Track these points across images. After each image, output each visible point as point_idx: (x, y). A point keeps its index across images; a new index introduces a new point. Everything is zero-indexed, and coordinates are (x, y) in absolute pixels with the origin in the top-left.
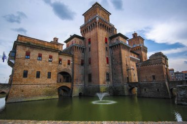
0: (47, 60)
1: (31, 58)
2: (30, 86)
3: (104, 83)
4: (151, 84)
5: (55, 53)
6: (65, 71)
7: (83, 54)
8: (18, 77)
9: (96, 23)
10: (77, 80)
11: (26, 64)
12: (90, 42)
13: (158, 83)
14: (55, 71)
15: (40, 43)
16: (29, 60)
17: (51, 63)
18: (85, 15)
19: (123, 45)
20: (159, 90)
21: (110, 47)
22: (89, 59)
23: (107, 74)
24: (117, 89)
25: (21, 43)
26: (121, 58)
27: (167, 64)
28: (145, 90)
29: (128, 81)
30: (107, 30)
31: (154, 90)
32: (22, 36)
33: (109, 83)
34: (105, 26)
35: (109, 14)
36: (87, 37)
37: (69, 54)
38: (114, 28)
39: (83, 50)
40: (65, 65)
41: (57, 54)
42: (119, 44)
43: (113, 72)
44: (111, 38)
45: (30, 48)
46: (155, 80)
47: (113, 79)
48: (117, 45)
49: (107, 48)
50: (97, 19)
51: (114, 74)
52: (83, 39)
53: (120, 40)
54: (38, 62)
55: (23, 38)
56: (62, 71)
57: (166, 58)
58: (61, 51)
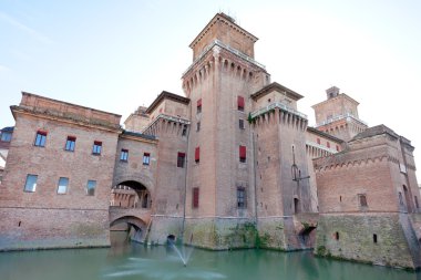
0: (89, 152)
1: (48, 146)
2: (40, 212)
3: (229, 213)
4: (355, 218)
5: (109, 135)
6: (136, 180)
7: (185, 138)
8: (10, 190)
9: (213, 59)
10: (165, 202)
12: (199, 107)
14: (106, 177)
15: (75, 111)
16: (42, 149)
17: (97, 158)
18: (194, 45)
19: (285, 112)
20: (379, 239)
21: (252, 121)
22: (198, 150)
23: (240, 189)
24: (265, 230)
25: (26, 111)
26: (278, 146)
27: (408, 162)
28: (338, 237)
29: (296, 211)
30: (244, 76)
31: (364, 239)
32: (29, 95)
33: (246, 213)
34: (239, 68)
35: (253, 39)
36: (194, 97)
37: (147, 137)
38: (265, 72)
39: (185, 128)
40: (135, 166)
41: (115, 138)
42: (273, 111)
43: (258, 184)
44: (255, 97)
45: (46, 121)
46: (365, 208)
47: (257, 204)
48: (268, 113)
49: (241, 123)
50: (217, 50)
51: (259, 190)
52: (186, 101)
53: (277, 99)
54: (65, 155)
55: (33, 99)
56: (127, 179)
57: (406, 145)
58: (124, 132)
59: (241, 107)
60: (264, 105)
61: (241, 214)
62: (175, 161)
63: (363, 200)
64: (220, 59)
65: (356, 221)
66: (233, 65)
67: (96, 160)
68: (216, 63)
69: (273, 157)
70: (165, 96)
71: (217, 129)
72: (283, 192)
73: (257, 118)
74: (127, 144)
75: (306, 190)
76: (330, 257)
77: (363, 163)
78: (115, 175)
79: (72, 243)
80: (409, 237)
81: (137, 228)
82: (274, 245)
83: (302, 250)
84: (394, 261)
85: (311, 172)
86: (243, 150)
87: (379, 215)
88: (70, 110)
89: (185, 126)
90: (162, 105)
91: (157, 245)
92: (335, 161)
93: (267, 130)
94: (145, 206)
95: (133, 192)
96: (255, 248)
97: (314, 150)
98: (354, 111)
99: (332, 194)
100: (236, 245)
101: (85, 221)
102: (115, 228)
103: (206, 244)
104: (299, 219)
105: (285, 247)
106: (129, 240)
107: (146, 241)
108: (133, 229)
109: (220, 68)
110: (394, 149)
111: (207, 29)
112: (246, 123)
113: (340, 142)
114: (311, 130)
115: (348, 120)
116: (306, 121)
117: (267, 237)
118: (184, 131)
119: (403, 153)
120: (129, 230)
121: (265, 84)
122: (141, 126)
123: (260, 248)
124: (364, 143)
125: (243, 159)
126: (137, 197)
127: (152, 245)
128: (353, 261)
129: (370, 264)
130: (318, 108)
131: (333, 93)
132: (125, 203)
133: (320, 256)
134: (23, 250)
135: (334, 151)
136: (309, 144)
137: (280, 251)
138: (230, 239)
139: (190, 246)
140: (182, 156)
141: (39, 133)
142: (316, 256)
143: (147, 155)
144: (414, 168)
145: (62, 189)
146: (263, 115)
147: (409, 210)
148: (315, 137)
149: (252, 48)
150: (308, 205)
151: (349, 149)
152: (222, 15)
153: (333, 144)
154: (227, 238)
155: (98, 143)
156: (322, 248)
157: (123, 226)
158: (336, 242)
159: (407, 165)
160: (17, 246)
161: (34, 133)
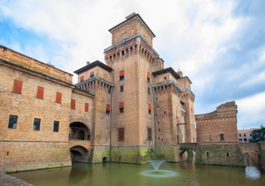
0: (54, 100)
1: (24, 93)
3: (145, 143)
4: (218, 146)
5: (66, 89)
6: (81, 121)
7: (110, 95)
9: (136, 46)
10: (100, 136)
11: (15, 104)
12: (122, 78)
13: (227, 145)
14: (65, 119)
16: (20, 95)
18: (113, 31)
20: (230, 155)
21: (154, 89)
22: (121, 104)
23: (149, 129)
24: (162, 152)
26: (172, 106)
28: (208, 155)
31: (222, 155)
33: (151, 143)
34: (146, 52)
37: (87, 92)
40: (80, 112)
41: (70, 91)
42: (170, 85)
44: (155, 74)
45: (21, 73)
46: (223, 141)
47: (156, 138)
48: (165, 86)
49: (149, 90)
50: (139, 40)
51: (157, 131)
52: (110, 70)
54: (37, 101)
56: (75, 121)
62: (105, 110)
64: (140, 46)
67: (58, 107)
68: (138, 48)
69: (168, 112)
70: (97, 64)
73: (158, 87)
74: (75, 96)
86: (149, 106)
87: (230, 144)
89: (110, 87)
91: (98, 163)
92: (208, 117)
93: (164, 96)
99: (205, 134)
101: (54, 149)
109: (139, 52)
118: (110, 90)
121: (161, 67)
125: (150, 111)
141: (16, 81)
146: (162, 87)
152: (139, 16)
161: (12, 82)
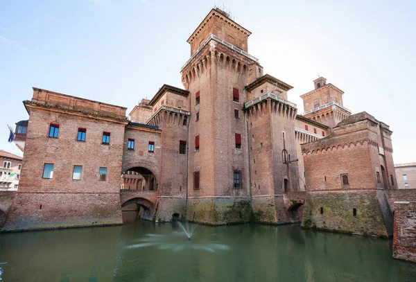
0: (99, 142)
1: (61, 137)
2: (58, 197)
4: (338, 195)
5: (116, 126)
7: (185, 128)
8: (30, 178)
9: (210, 54)
10: (169, 185)
11: (50, 151)
12: (198, 99)
13: (355, 194)
14: (115, 164)
15: (83, 105)
16: (57, 140)
17: (107, 147)
18: (192, 40)
19: (277, 102)
20: (358, 212)
21: (247, 110)
22: (197, 139)
23: (236, 172)
24: (259, 207)
25: (38, 105)
26: (270, 133)
27: (386, 144)
28: (322, 212)
29: (286, 190)
30: (239, 69)
31: (345, 213)
32: (40, 90)
33: (241, 193)
34: (234, 61)
35: (247, 34)
36: (193, 89)
37: (151, 127)
38: (257, 64)
39: (185, 119)
40: (141, 154)
41: (122, 129)
42: (265, 101)
43: (252, 168)
44: (249, 89)
45: (58, 115)
46: (347, 187)
47: (251, 185)
48: (261, 103)
49: (236, 113)
50: (213, 45)
51: (253, 173)
52: (185, 93)
53: (269, 90)
54: (77, 145)
55: (44, 94)
56: (135, 165)
57: (385, 130)
58: (130, 123)
59: (236, 98)
60: (257, 95)
61: (237, 194)
62: (177, 148)
63: (345, 179)
64: (216, 53)
65: (339, 197)
66: (228, 58)
67: (106, 149)
68: (212, 57)
69: (266, 143)
70: (166, 89)
71: (214, 119)
72: (274, 174)
73: (251, 107)
74: (133, 134)
75: (294, 172)
76: (315, 229)
77: (346, 147)
78: (124, 161)
79: (88, 222)
80: (384, 210)
81: (145, 208)
82: (266, 220)
83: (290, 223)
84: (371, 231)
85: (300, 156)
86: (238, 137)
87: (359, 192)
88: (79, 104)
89: (186, 116)
90: (164, 98)
91: (164, 222)
92: (321, 146)
93: (260, 119)
94: (152, 189)
95: (141, 176)
96: (249, 222)
97: (302, 136)
98: (339, 100)
99: (317, 175)
100: (234, 220)
101: (99, 203)
102: (126, 208)
103: (207, 220)
104: (289, 197)
105: (276, 221)
106: (138, 219)
107: (154, 219)
108: (142, 209)
109: (216, 61)
110: (374, 134)
111: (203, 24)
112: (241, 113)
113: (326, 128)
114: (300, 118)
115: (334, 108)
116: (295, 110)
117: (260, 213)
118: (185, 121)
119: (382, 136)
120: (138, 210)
121: (258, 76)
122: (145, 117)
123: (255, 223)
124: (348, 129)
125: (238, 145)
126: (144, 181)
127: (160, 222)
128: (335, 232)
129: (350, 234)
130: (306, 98)
131: (320, 84)
132: (133, 187)
133: (306, 229)
134: (45, 230)
135: (320, 137)
136: (298, 130)
137: (271, 224)
138: (228, 216)
139: (193, 222)
140: (183, 144)
141: (52, 125)
142: (303, 228)
143: (151, 143)
144: (391, 150)
145: (76, 176)
146: (256, 105)
147: (386, 187)
148: (304, 124)
149: (245, 42)
150: (296, 185)
151: (333, 135)
152: (217, 10)
153: (319, 130)
154: (225, 214)
155: (107, 134)
156: (309, 222)
157: (134, 206)
158: (320, 216)
159: (385, 148)
160: (40, 226)
161: (48, 126)
